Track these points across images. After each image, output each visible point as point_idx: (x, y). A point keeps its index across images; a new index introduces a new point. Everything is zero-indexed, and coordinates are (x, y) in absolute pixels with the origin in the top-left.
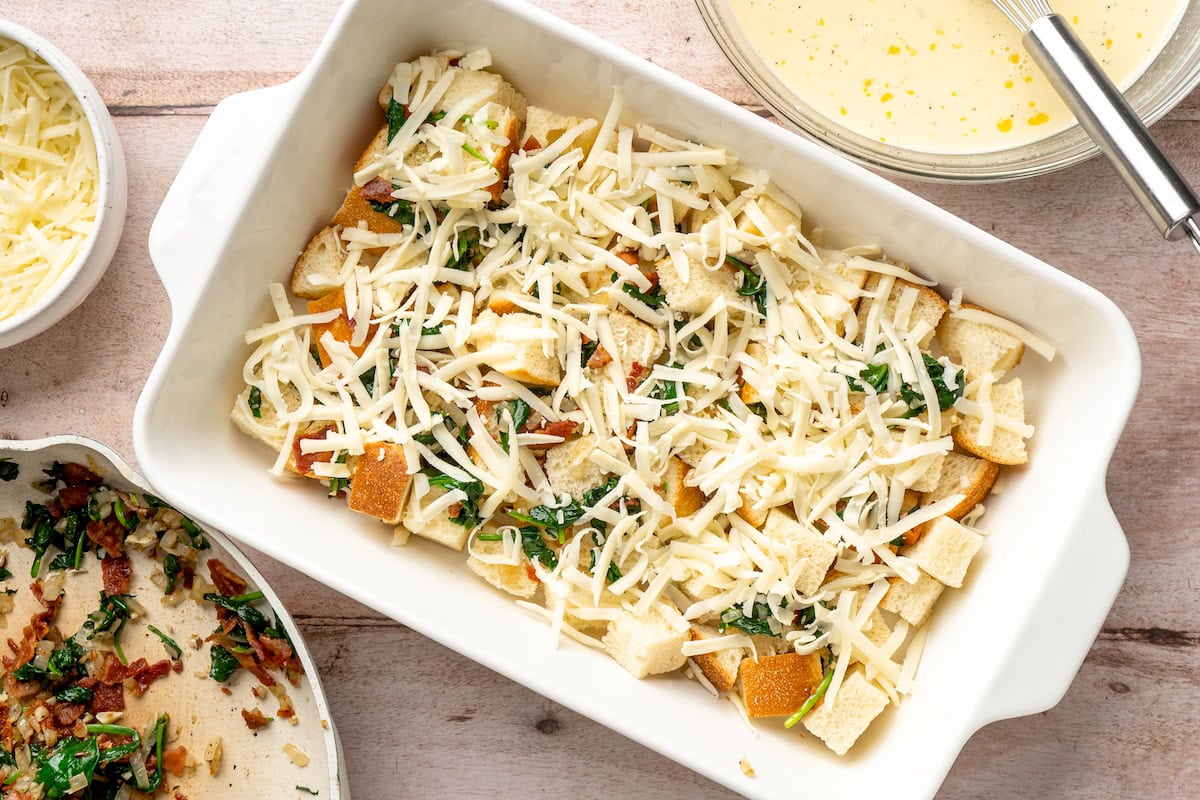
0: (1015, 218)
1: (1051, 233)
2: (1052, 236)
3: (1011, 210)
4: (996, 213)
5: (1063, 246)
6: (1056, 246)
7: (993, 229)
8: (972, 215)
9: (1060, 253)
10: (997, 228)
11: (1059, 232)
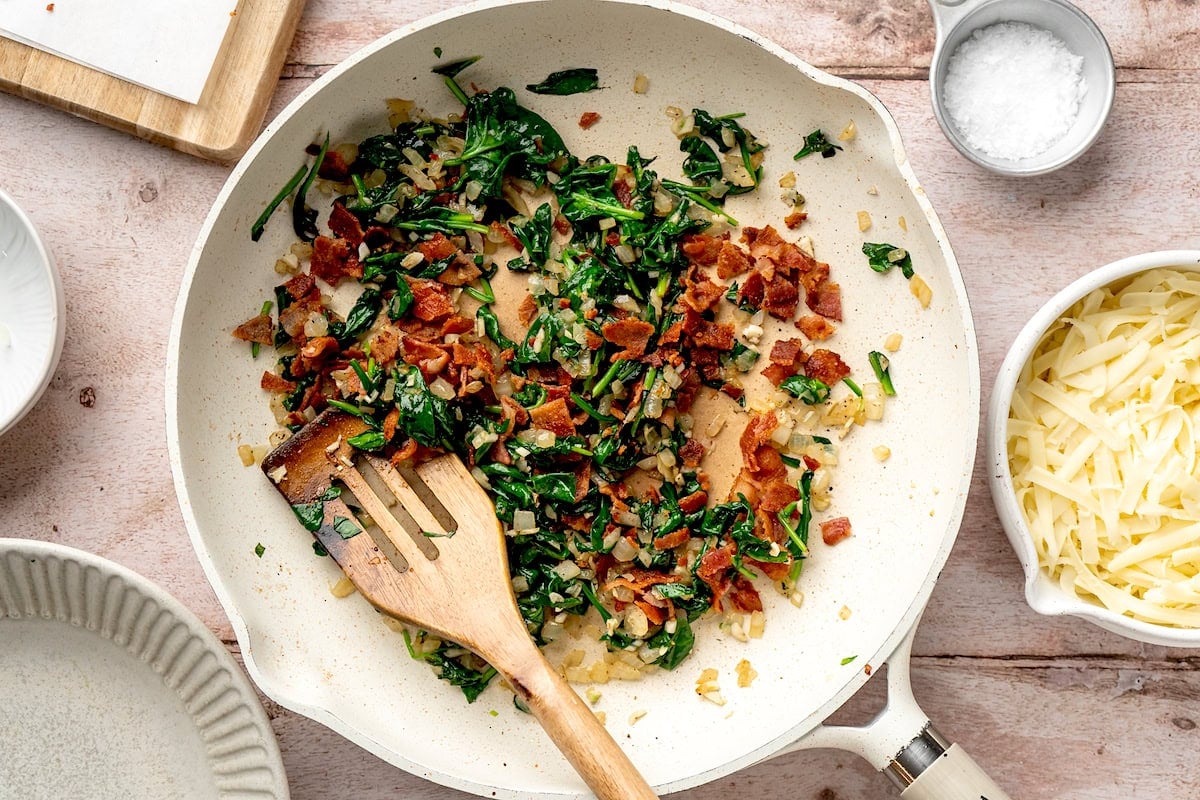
0: (1066, 194)
1: (1107, 211)
2: (1110, 214)
3: (1063, 184)
4: (1045, 188)
5: (1120, 225)
6: (1112, 226)
7: (1042, 206)
8: (1018, 190)
9: (1117, 233)
10: (1046, 205)
11: (1116, 210)
